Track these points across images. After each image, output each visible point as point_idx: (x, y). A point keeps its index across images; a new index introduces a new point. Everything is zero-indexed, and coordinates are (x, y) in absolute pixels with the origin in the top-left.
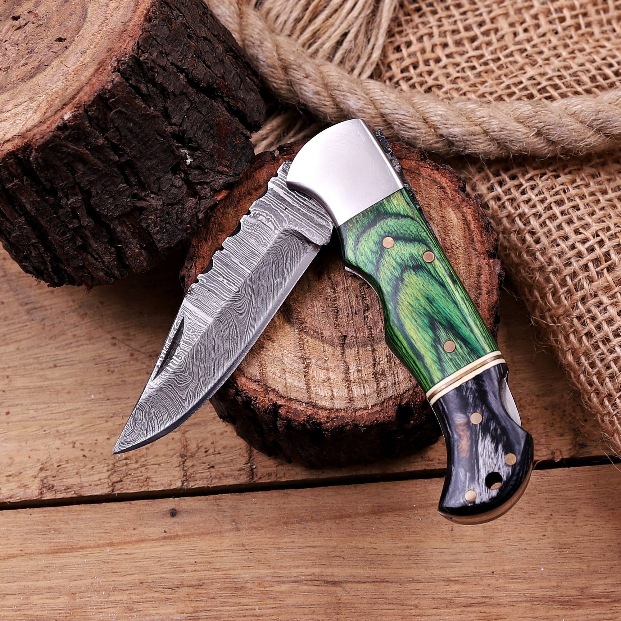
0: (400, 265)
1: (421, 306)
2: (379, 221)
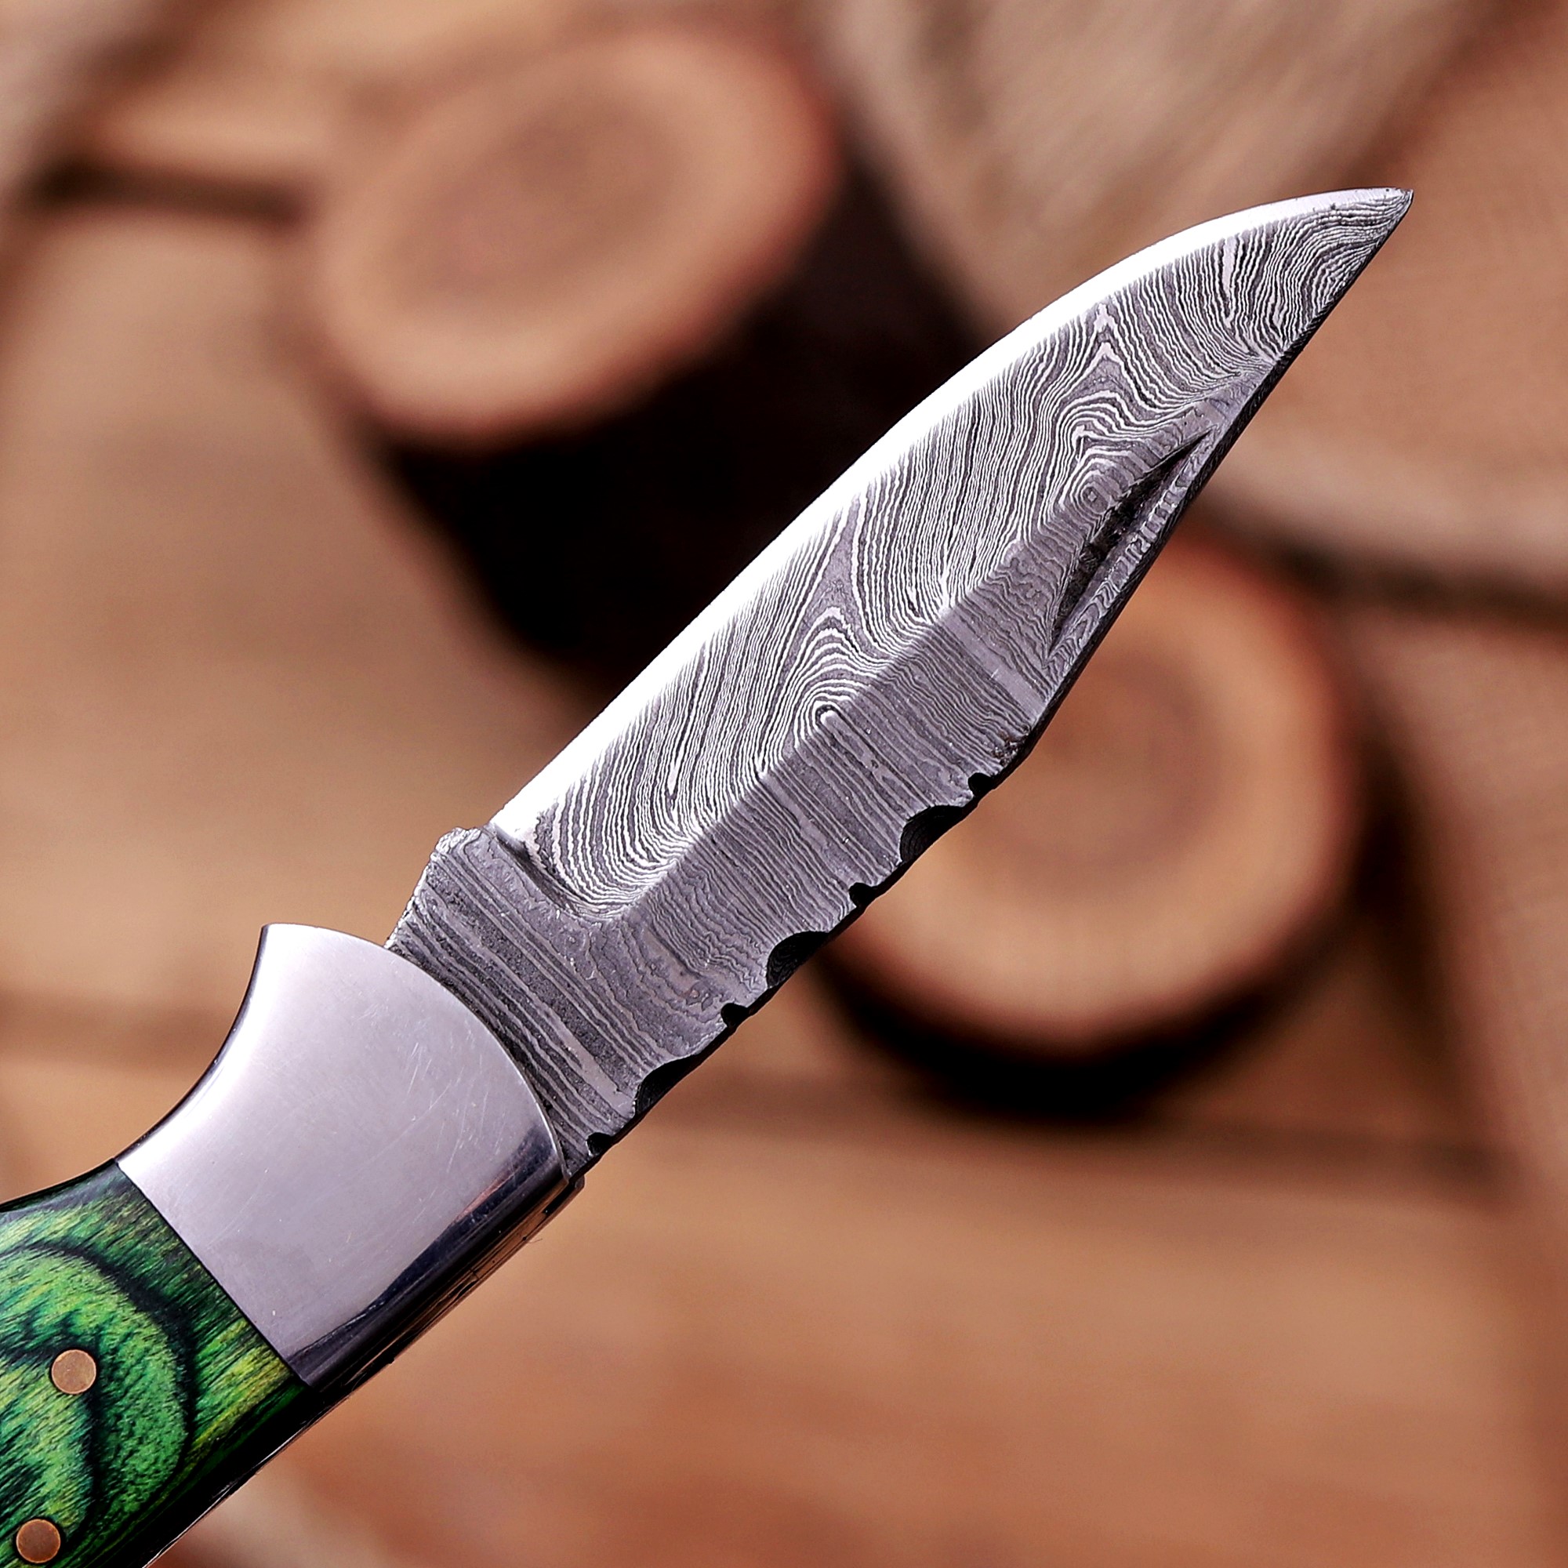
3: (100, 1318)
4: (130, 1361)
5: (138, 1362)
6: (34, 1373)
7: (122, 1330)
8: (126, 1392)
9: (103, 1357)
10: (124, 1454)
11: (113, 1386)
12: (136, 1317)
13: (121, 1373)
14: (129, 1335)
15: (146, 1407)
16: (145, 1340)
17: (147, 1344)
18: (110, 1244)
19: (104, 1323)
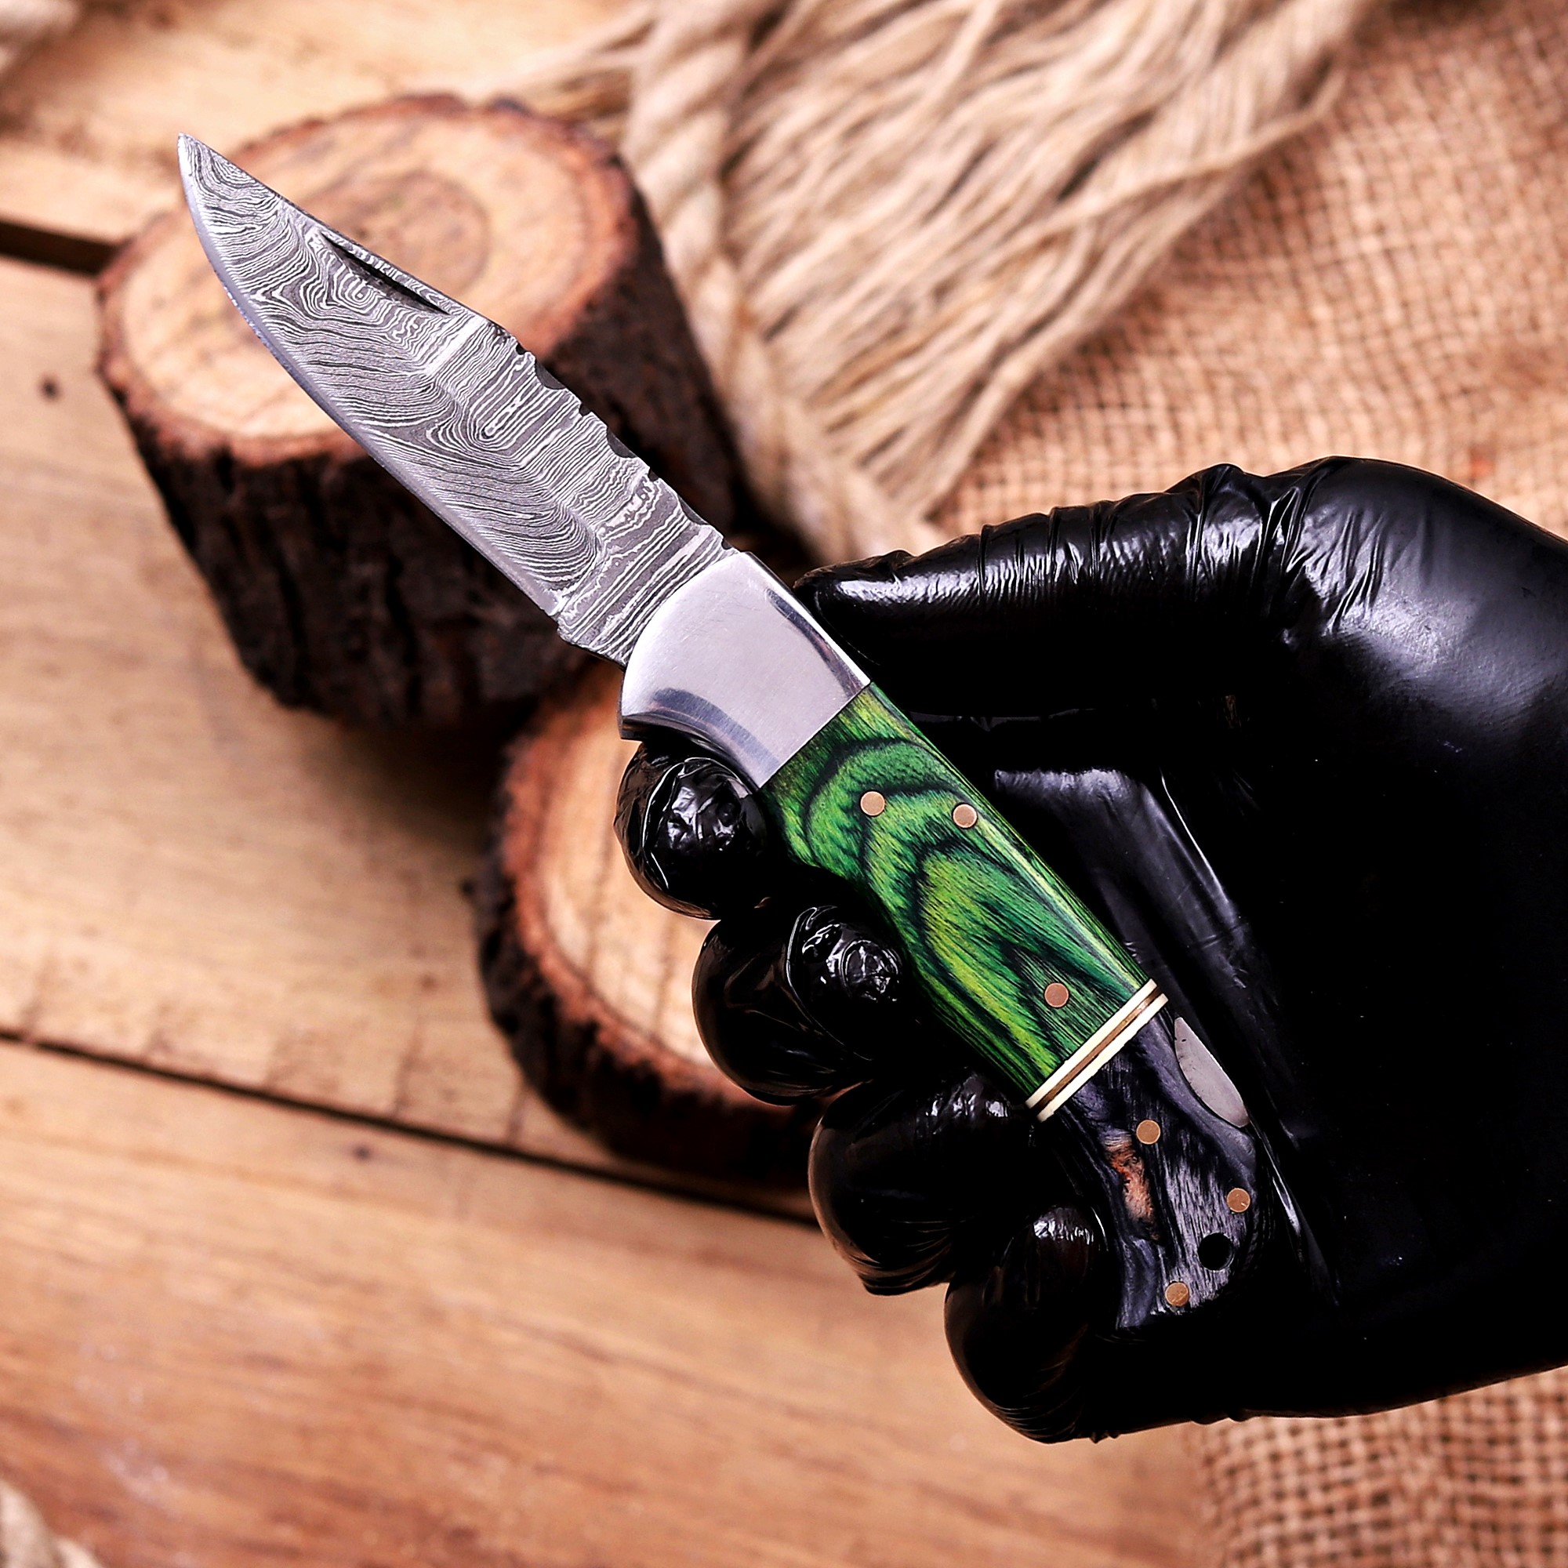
0: (910, 845)
1: (977, 922)
2: (842, 763)
3: (842, 794)
4: (865, 774)
5: (865, 770)
6: (874, 825)
7: (848, 781)
8: (881, 775)
9: (864, 789)
10: (914, 774)
11: (878, 782)
12: (841, 774)
13: (872, 779)
14: (852, 777)
15: (889, 764)
16: (853, 767)
17: (855, 766)
18: (802, 790)
19: (845, 790)
